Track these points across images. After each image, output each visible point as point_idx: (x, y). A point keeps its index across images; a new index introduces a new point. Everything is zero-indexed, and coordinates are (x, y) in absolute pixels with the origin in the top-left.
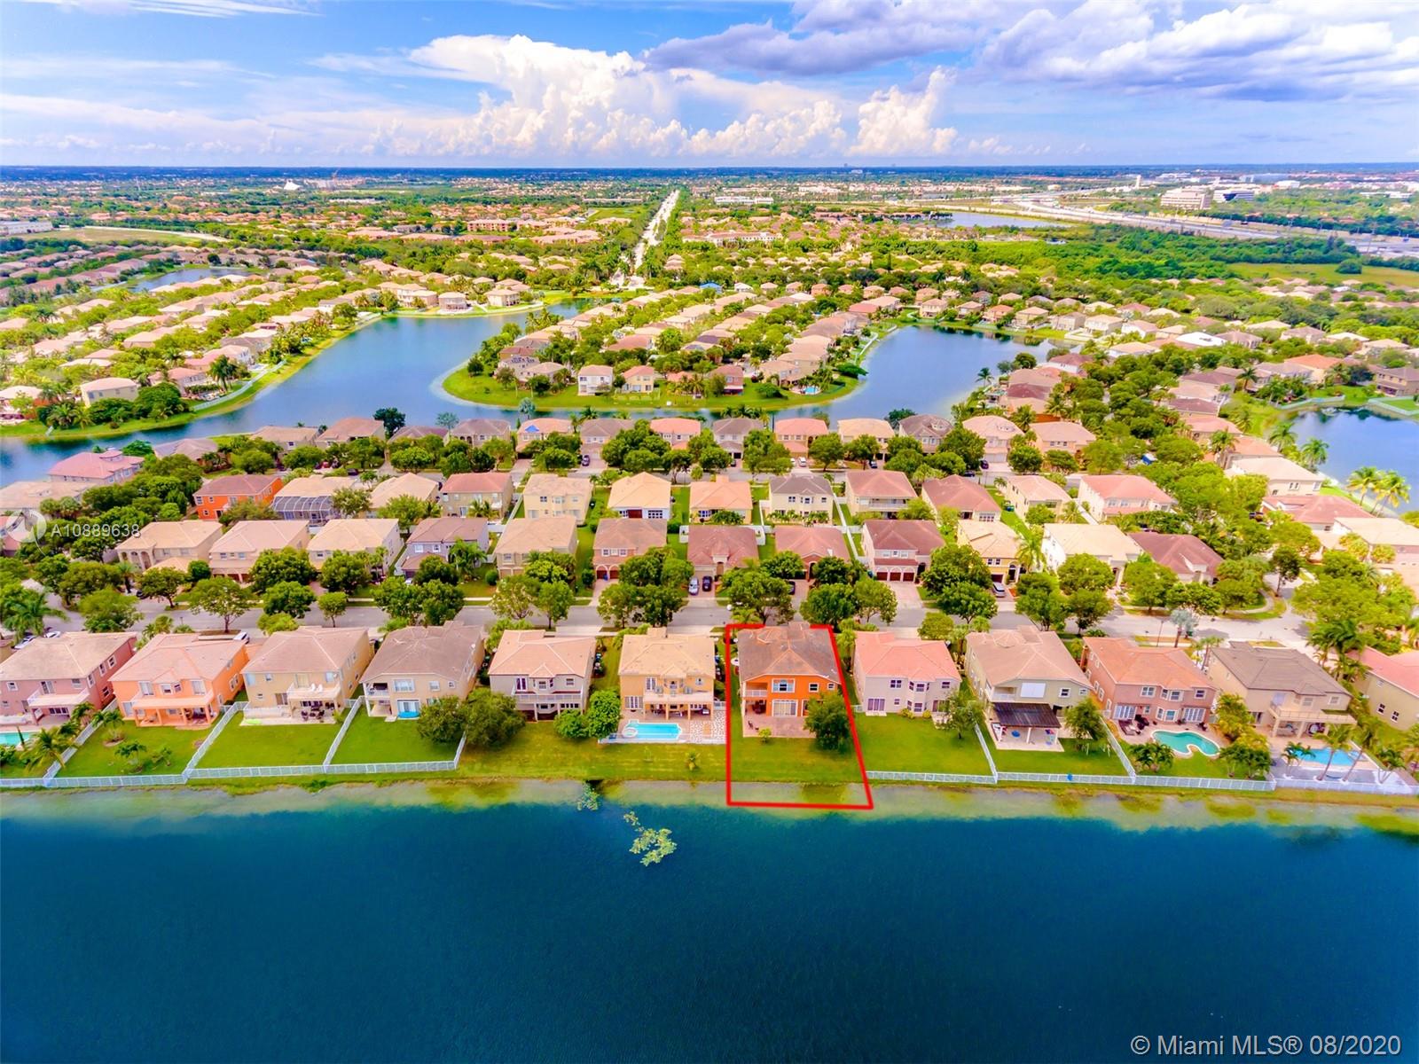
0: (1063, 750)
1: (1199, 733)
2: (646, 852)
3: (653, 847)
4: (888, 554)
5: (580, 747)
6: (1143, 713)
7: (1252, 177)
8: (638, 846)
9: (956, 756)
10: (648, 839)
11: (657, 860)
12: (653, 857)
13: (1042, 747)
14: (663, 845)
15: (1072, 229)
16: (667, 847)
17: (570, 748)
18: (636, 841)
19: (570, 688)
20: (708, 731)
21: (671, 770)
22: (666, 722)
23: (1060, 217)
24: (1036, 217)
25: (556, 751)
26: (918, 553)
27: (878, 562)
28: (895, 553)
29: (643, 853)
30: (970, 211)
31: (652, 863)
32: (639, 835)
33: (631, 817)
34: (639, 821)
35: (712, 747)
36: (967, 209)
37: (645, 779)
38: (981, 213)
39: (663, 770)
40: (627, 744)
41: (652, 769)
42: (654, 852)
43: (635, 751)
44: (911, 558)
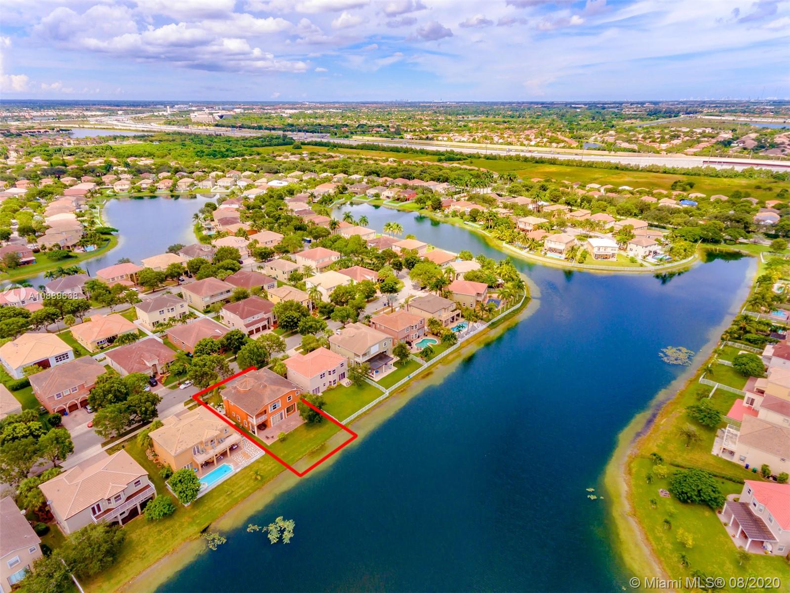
0: (396, 368)
1: (426, 338)
2: (281, 536)
3: (282, 531)
4: (250, 320)
5: (176, 518)
6: (408, 340)
7: (221, 107)
8: (273, 537)
9: (365, 395)
10: (274, 530)
11: (292, 535)
12: (287, 537)
13: (390, 371)
14: (286, 526)
15: (157, 135)
16: (289, 525)
17: (168, 523)
18: (269, 536)
19: (139, 487)
20: (247, 456)
21: (247, 489)
22: (217, 467)
23: (143, 129)
24: (125, 130)
25: (160, 532)
26: (265, 313)
27: (247, 326)
28: (254, 318)
29: (280, 539)
30: (80, 127)
31: (291, 539)
32: (267, 532)
33: (251, 528)
34: (258, 526)
35: (258, 461)
36: (77, 126)
37: (237, 503)
38: (89, 128)
39: (243, 492)
40: (206, 494)
41: (236, 496)
42: (286, 533)
43: (215, 494)
44: (262, 317)
